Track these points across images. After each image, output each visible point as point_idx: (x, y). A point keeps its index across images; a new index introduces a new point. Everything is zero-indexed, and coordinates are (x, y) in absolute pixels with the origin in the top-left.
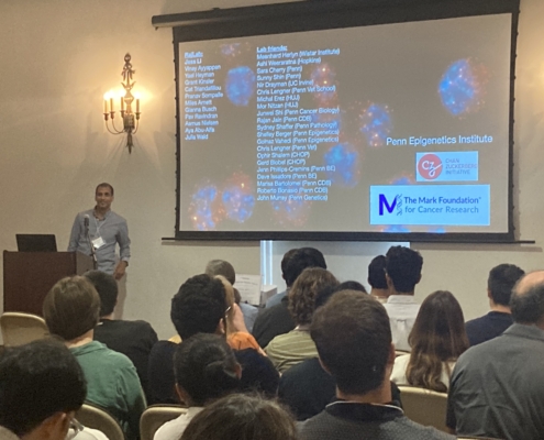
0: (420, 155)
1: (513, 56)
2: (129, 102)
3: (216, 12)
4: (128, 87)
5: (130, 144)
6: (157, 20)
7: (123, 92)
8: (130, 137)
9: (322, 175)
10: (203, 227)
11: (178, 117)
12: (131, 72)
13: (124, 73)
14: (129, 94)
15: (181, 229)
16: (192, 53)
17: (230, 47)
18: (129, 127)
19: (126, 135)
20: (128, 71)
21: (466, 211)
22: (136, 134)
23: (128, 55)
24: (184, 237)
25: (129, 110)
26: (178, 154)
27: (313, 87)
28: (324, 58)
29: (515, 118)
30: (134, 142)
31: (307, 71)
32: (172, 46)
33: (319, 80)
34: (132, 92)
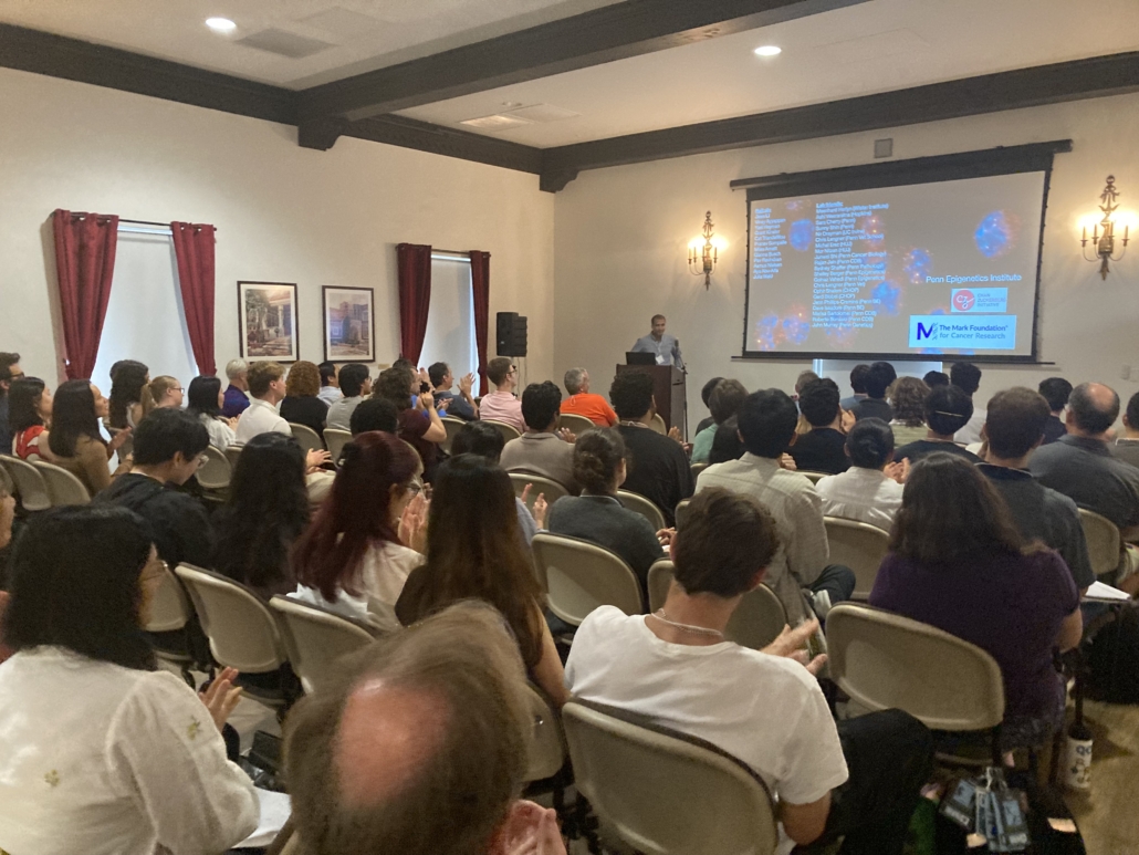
0: (955, 291)
1: (1045, 206)
2: (708, 250)
3: (784, 176)
4: (708, 237)
5: (707, 283)
6: (734, 184)
7: (704, 242)
8: (708, 277)
9: (868, 307)
10: (767, 348)
11: (748, 261)
12: (711, 226)
13: (705, 227)
14: (708, 244)
15: (748, 349)
16: (762, 209)
17: (794, 204)
18: (707, 269)
19: (705, 275)
20: (709, 225)
21: (994, 337)
22: (713, 275)
23: (709, 213)
24: (748, 356)
25: (708, 256)
26: (747, 291)
27: (863, 234)
28: (875, 212)
29: (1043, 260)
30: (711, 282)
31: (860, 222)
32: (745, 204)
33: (869, 230)
34: (711, 241)
